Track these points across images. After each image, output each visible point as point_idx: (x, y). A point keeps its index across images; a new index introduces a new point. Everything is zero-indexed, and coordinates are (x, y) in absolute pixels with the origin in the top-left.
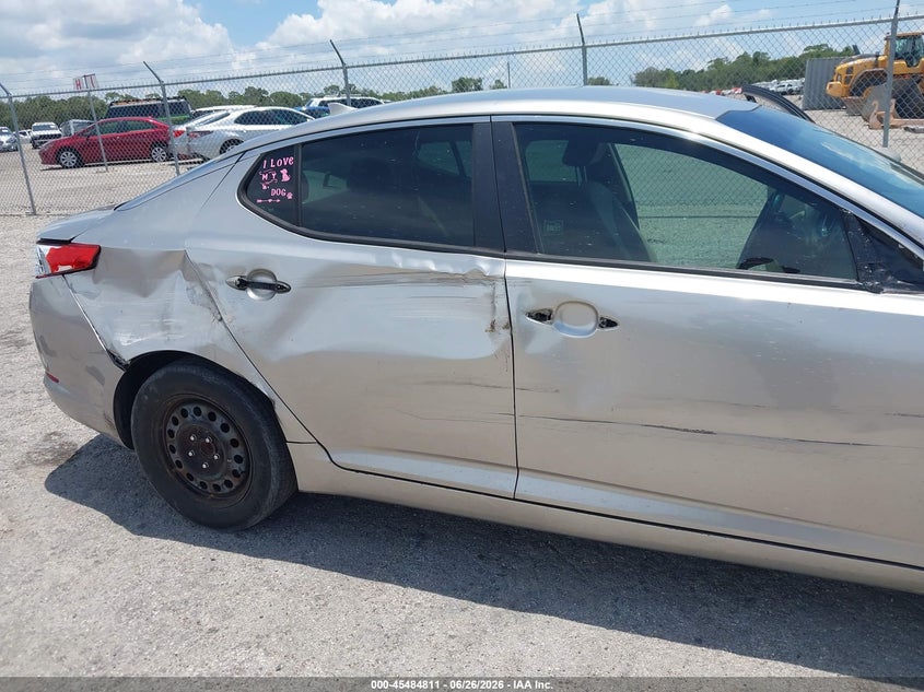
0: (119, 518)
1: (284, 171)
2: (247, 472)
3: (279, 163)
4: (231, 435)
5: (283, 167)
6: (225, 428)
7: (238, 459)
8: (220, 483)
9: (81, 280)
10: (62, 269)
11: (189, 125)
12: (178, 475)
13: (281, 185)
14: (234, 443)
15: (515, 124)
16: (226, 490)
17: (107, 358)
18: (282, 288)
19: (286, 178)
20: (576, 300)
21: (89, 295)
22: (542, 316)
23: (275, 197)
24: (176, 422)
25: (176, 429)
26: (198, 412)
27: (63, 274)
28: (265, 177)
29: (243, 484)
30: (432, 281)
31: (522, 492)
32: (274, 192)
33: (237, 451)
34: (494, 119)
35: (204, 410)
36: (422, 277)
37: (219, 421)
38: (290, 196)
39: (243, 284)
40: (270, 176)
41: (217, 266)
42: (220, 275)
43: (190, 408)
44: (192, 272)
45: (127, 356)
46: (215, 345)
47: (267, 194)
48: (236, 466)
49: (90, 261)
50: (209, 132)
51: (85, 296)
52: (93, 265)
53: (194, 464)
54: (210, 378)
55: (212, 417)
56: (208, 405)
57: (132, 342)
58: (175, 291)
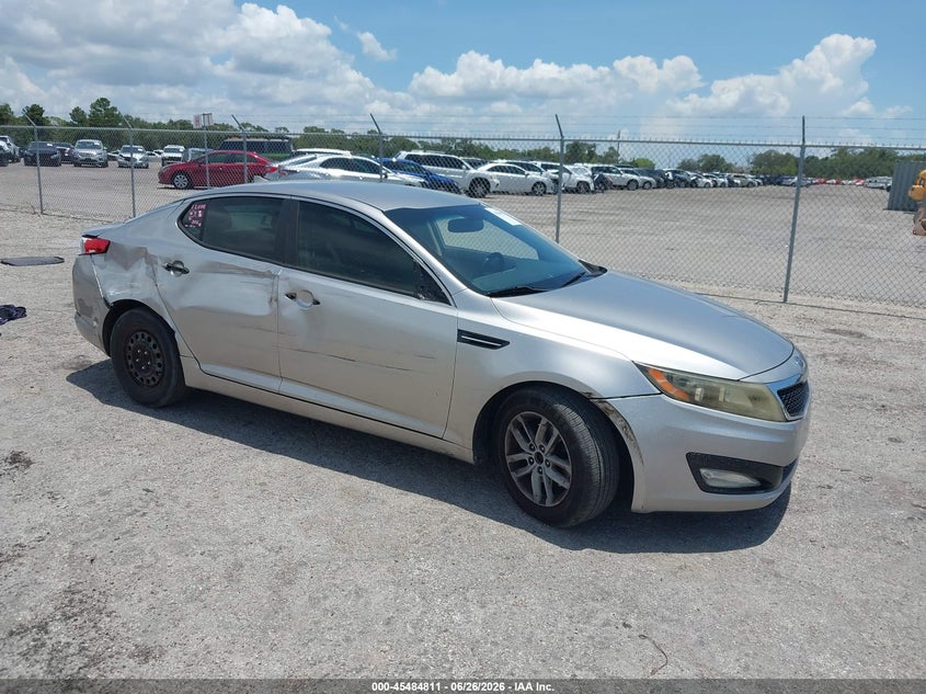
0: (99, 396)
2: (163, 373)
4: (157, 351)
6: (155, 347)
7: (159, 365)
8: (150, 378)
9: (99, 258)
10: (91, 251)
11: (282, 163)
12: (131, 373)
14: (158, 356)
15: (301, 201)
16: (152, 383)
17: (103, 301)
18: (185, 271)
21: (101, 267)
22: (292, 297)
23: (193, 225)
24: (132, 342)
25: (132, 345)
26: (143, 337)
27: (91, 254)
29: (161, 379)
32: (193, 222)
33: (159, 360)
34: (293, 197)
35: (146, 336)
37: (153, 342)
38: (200, 225)
39: (169, 268)
40: (194, 214)
41: (160, 258)
42: (160, 262)
43: (140, 334)
44: (150, 260)
45: (111, 301)
48: (158, 369)
49: (103, 248)
50: (295, 172)
51: (99, 268)
52: (105, 251)
53: (138, 366)
54: (149, 317)
55: (149, 340)
56: (148, 333)
57: (115, 293)
58: (141, 269)
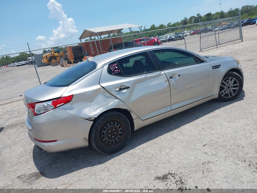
1: (116, 66)
2: (123, 133)
3: (114, 65)
5: (115, 66)
8: (117, 139)
13: (116, 69)
15: (153, 51)
18: (128, 88)
19: (117, 68)
20: (174, 74)
22: (171, 78)
23: (116, 72)
24: (104, 130)
27: (60, 106)
28: (112, 68)
30: (153, 78)
31: (173, 108)
32: (115, 71)
34: (149, 50)
35: (112, 123)
36: (151, 77)
37: (116, 124)
38: (119, 71)
40: (113, 68)
46: (118, 104)
47: (114, 72)
48: (120, 133)
55: (114, 124)
56: (113, 121)
